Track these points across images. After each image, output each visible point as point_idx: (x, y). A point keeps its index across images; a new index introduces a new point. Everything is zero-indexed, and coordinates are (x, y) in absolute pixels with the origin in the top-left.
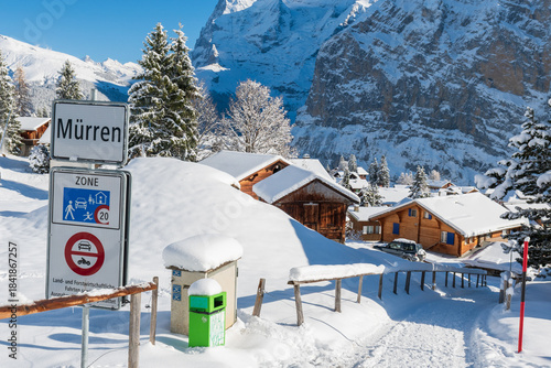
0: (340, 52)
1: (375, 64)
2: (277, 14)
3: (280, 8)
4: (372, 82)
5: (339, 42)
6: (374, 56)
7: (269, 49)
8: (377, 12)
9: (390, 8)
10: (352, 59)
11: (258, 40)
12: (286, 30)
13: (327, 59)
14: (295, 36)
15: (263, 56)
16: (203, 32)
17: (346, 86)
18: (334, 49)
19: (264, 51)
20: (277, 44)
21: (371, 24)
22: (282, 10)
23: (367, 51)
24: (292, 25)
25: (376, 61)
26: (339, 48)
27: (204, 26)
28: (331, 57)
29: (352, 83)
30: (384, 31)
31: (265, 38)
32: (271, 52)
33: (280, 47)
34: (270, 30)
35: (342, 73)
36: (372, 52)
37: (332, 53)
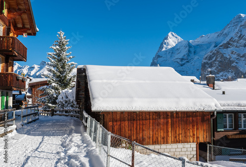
0: (214, 59)
1: (233, 63)
2: (188, 48)
3: (189, 45)
4: (232, 72)
5: (213, 54)
6: (232, 59)
7: (184, 64)
8: (232, 38)
9: (239, 35)
10: (220, 62)
11: (179, 60)
12: (192, 55)
13: (207, 63)
14: (196, 57)
15: (181, 67)
16: (154, 59)
17: (218, 75)
18: (210, 58)
19: (182, 65)
20: (188, 62)
21: (229, 44)
22: (190, 46)
23: (228, 57)
24: (195, 52)
25: (233, 62)
26: (213, 57)
27: (154, 56)
28: (209, 62)
29: (221, 74)
30: (236, 47)
31: (182, 59)
32: (185, 65)
33: (190, 63)
34: (184, 56)
35: (215, 69)
36: (230, 58)
37: (209, 60)
